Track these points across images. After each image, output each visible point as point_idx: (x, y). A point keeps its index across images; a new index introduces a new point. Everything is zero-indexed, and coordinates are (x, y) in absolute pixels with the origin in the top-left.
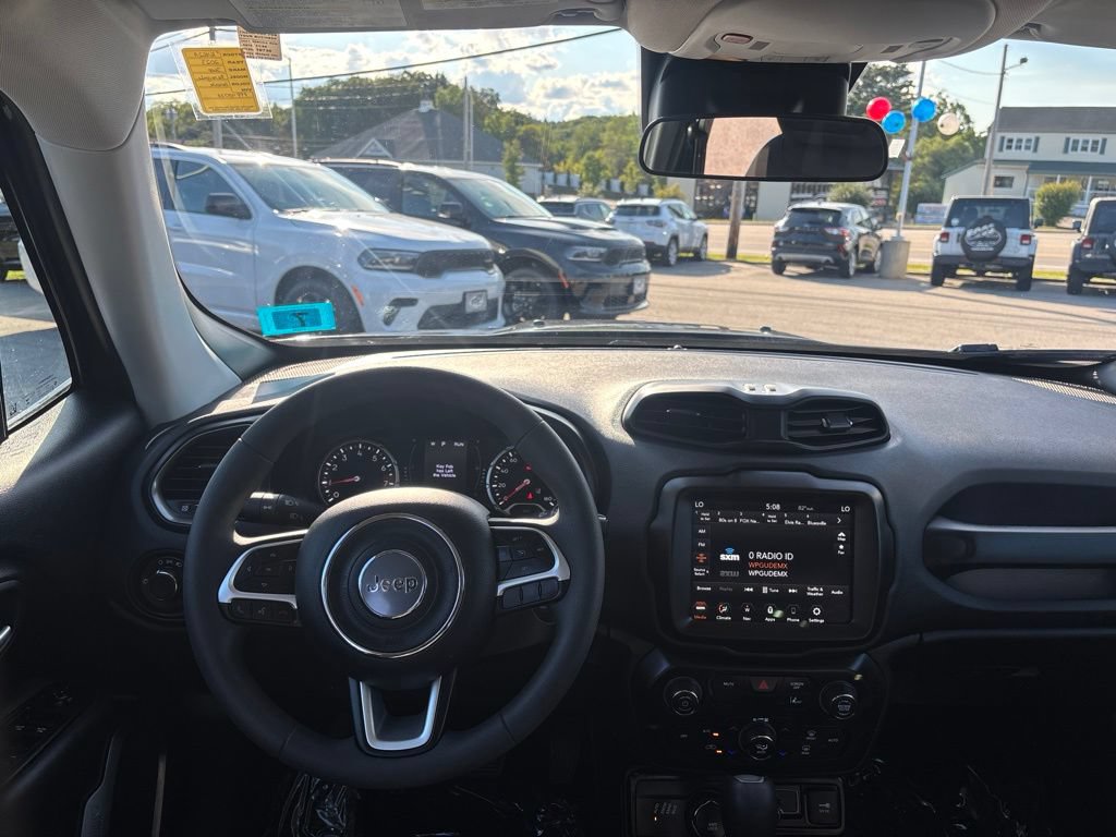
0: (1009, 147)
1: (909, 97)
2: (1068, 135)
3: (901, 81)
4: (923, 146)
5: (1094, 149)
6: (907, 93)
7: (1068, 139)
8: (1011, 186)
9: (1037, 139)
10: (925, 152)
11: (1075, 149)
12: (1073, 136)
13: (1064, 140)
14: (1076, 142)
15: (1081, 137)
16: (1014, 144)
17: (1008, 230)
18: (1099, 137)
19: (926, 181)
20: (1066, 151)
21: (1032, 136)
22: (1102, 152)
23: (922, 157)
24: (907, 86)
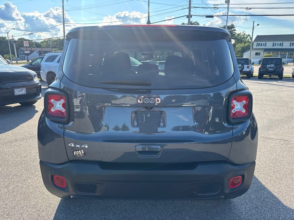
0: (259, 45)
1: (235, 33)
2: (273, 42)
3: (232, 29)
4: (239, 46)
5: (280, 45)
6: (234, 32)
7: (274, 43)
8: (260, 55)
9: (266, 43)
10: (240, 47)
11: (275, 45)
12: (275, 42)
13: (273, 43)
14: (276, 44)
15: (277, 42)
16: (260, 45)
17: (244, 65)
18: (281, 42)
19: (240, 54)
20: (273, 46)
21: (265, 42)
22: (282, 46)
23: (239, 48)
24: (234, 31)
